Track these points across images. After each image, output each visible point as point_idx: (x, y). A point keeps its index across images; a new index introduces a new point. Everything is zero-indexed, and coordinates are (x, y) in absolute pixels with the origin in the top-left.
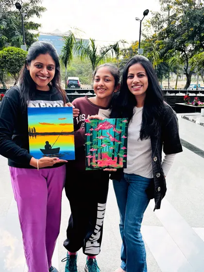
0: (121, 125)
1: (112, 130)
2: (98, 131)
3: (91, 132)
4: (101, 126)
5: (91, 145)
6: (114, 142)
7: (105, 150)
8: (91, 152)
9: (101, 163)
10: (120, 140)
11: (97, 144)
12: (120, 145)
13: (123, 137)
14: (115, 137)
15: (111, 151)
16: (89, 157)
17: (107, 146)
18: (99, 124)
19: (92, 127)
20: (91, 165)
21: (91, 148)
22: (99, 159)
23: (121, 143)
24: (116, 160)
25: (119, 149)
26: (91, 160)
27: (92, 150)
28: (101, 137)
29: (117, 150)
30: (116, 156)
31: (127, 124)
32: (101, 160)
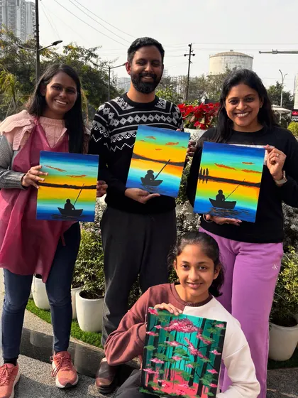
0: (211, 330)
1: (194, 337)
2: (169, 332)
3: (158, 331)
4: (176, 324)
5: (155, 352)
6: (196, 357)
7: (177, 367)
8: (153, 365)
9: (168, 386)
10: (208, 356)
11: (165, 354)
12: (205, 365)
13: (214, 352)
14: (198, 348)
15: (189, 371)
16: (148, 370)
17: (183, 361)
18: (173, 321)
19: (159, 323)
20: (149, 386)
21: (154, 357)
22: (165, 380)
23: (209, 361)
24: (195, 388)
26: (151, 377)
27: (154, 360)
28: (174, 344)
29: (199, 372)
30: (196, 383)
31: (223, 332)
32: (168, 382)
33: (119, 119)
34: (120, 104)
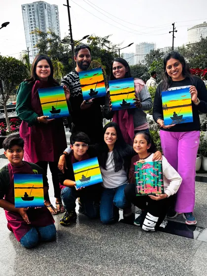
0: (157, 165)
1: (152, 169)
2: (143, 170)
3: (138, 171)
4: (144, 166)
5: (139, 179)
6: (154, 177)
7: (148, 182)
8: (139, 184)
9: (146, 191)
10: (158, 175)
11: (143, 178)
12: (158, 178)
13: (160, 173)
14: (154, 173)
15: (152, 183)
16: (138, 187)
17: (150, 179)
19: (138, 168)
20: (139, 192)
21: (139, 181)
22: (145, 188)
24: (156, 188)
25: (158, 181)
26: (139, 189)
28: (145, 174)
29: (156, 182)
30: (156, 186)
31: (161, 165)
32: (146, 189)
33: (75, 82)
34: (74, 75)
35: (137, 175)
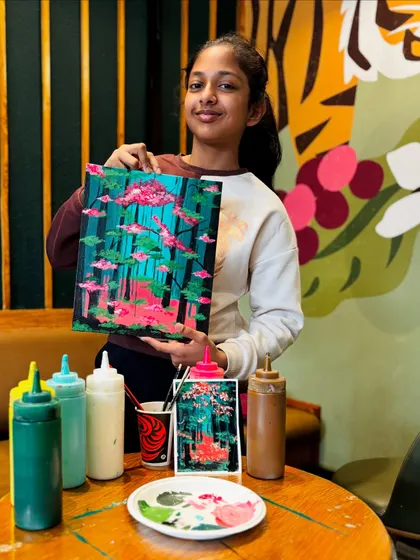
0: (198, 199)
1: (170, 213)
2: (125, 207)
3: (104, 206)
4: (137, 191)
5: (100, 247)
6: (173, 251)
7: (141, 272)
8: (98, 273)
9: (125, 312)
10: (193, 246)
11: (118, 249)
12: (190, 263)
13: (204, 238)
14: (177, 233)
15: (162, 278)
16: (88, 286)
17: (151, 260)
18: (131, 185)
19: (106, 192)
20: (91, 315)
21: (98, 259)
22: (120, 300)
23: (195, 256)
24: (174, 309)
25: (188, 276)
26: (94, 297)
27: (99, 265)
28: (134, 229)
29: (180, 278)
30: (174, 298)
31: (217, 199)
32: (126, 304)
35: (92, 225)
